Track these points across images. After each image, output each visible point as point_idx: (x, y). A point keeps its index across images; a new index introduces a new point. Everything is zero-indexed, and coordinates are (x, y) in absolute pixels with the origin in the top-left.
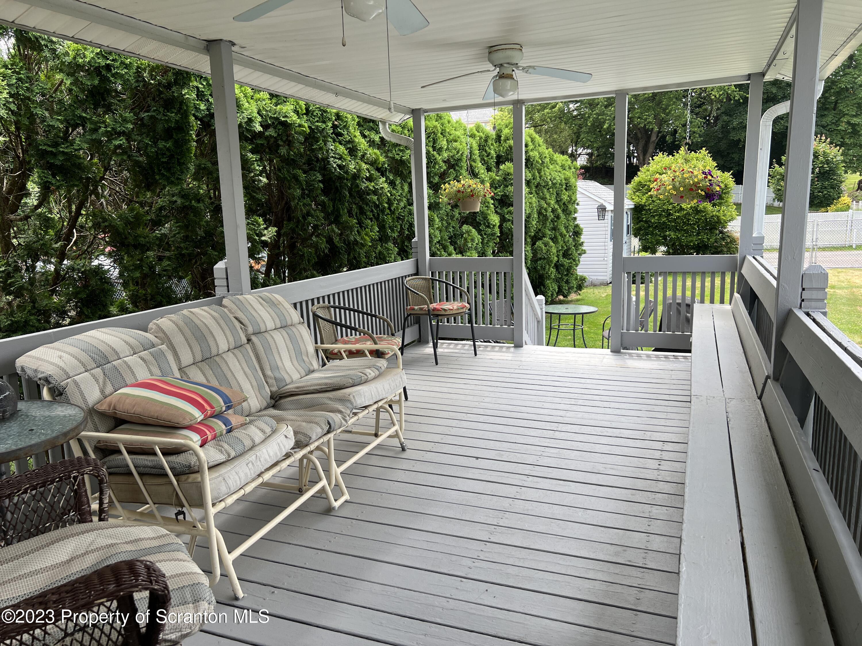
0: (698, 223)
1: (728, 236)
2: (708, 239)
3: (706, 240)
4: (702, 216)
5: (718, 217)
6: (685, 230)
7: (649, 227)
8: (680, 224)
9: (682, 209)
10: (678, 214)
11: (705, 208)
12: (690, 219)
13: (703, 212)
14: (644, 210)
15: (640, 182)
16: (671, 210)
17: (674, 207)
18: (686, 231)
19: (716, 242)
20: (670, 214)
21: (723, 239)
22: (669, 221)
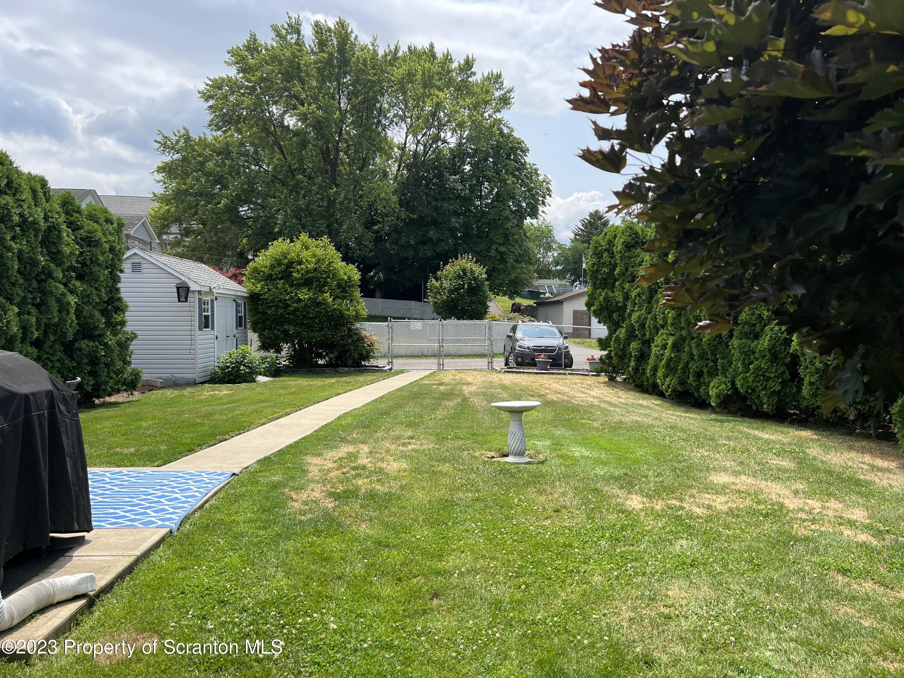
0: (319, 316)
1: (356, 334)
2: (333, 336)
3: (330, 336)
4: (323, 309)
5: (341, 312)
6: (305, 324)
7: (267, 319)
8: (299, 317)
9: (300, 300)
10: (296, 305)
11: (324, 300)
12: (310, 312)
13: (324, 304)
14: (261, 299)
15: (256, 268)
16: (288, 300)
17: (292, 298)
18: (308, 326)
19: (343, 340)
20: (288, 306)
21: (351, 336)
22: (288, 314)
